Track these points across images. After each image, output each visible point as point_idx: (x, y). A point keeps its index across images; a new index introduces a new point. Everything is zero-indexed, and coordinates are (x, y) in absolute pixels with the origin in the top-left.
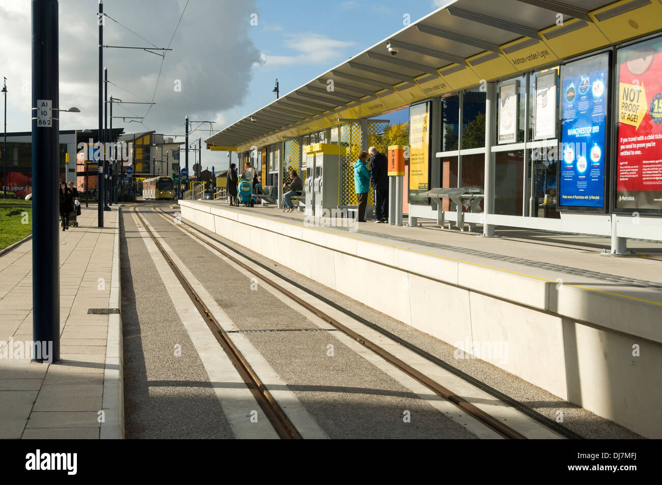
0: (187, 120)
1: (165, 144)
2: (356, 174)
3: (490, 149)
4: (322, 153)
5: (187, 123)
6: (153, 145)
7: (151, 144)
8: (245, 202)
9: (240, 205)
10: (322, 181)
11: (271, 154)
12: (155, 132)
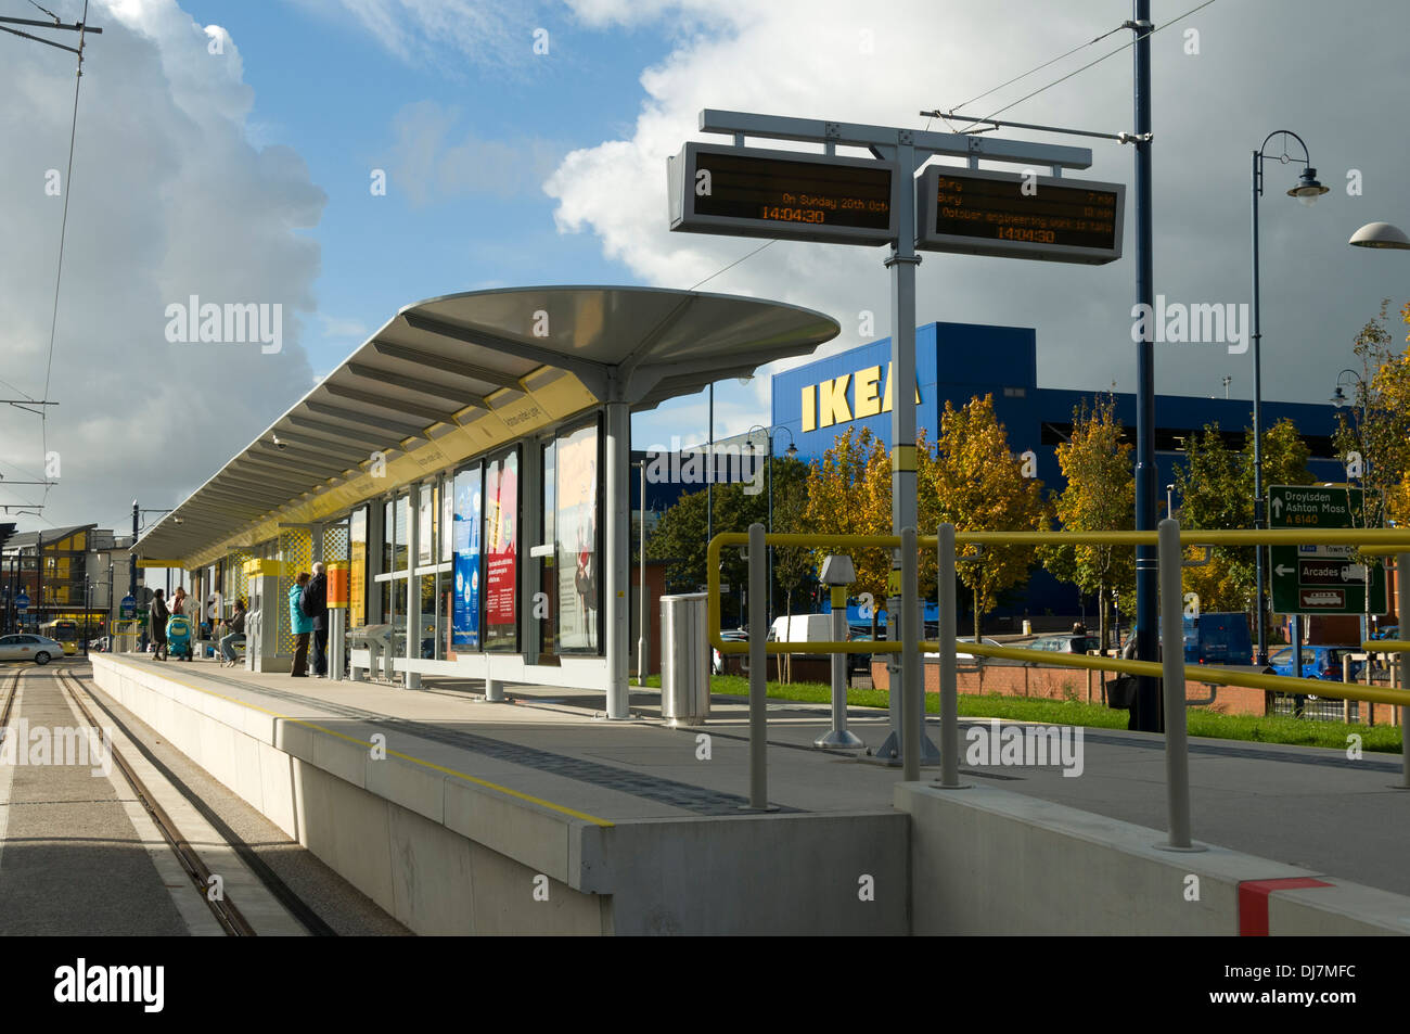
0: (136, 507)
1: (115, 548)
2: (292, 606)
3: (413, 572)
4: (262, 574)
5: (136, 512)
6: (93, 550)
7: (88, 550)
8: (176, 653)
9: (168, 658)
10: (261, 617)
11: (227, 572)
12: (96, 526)
